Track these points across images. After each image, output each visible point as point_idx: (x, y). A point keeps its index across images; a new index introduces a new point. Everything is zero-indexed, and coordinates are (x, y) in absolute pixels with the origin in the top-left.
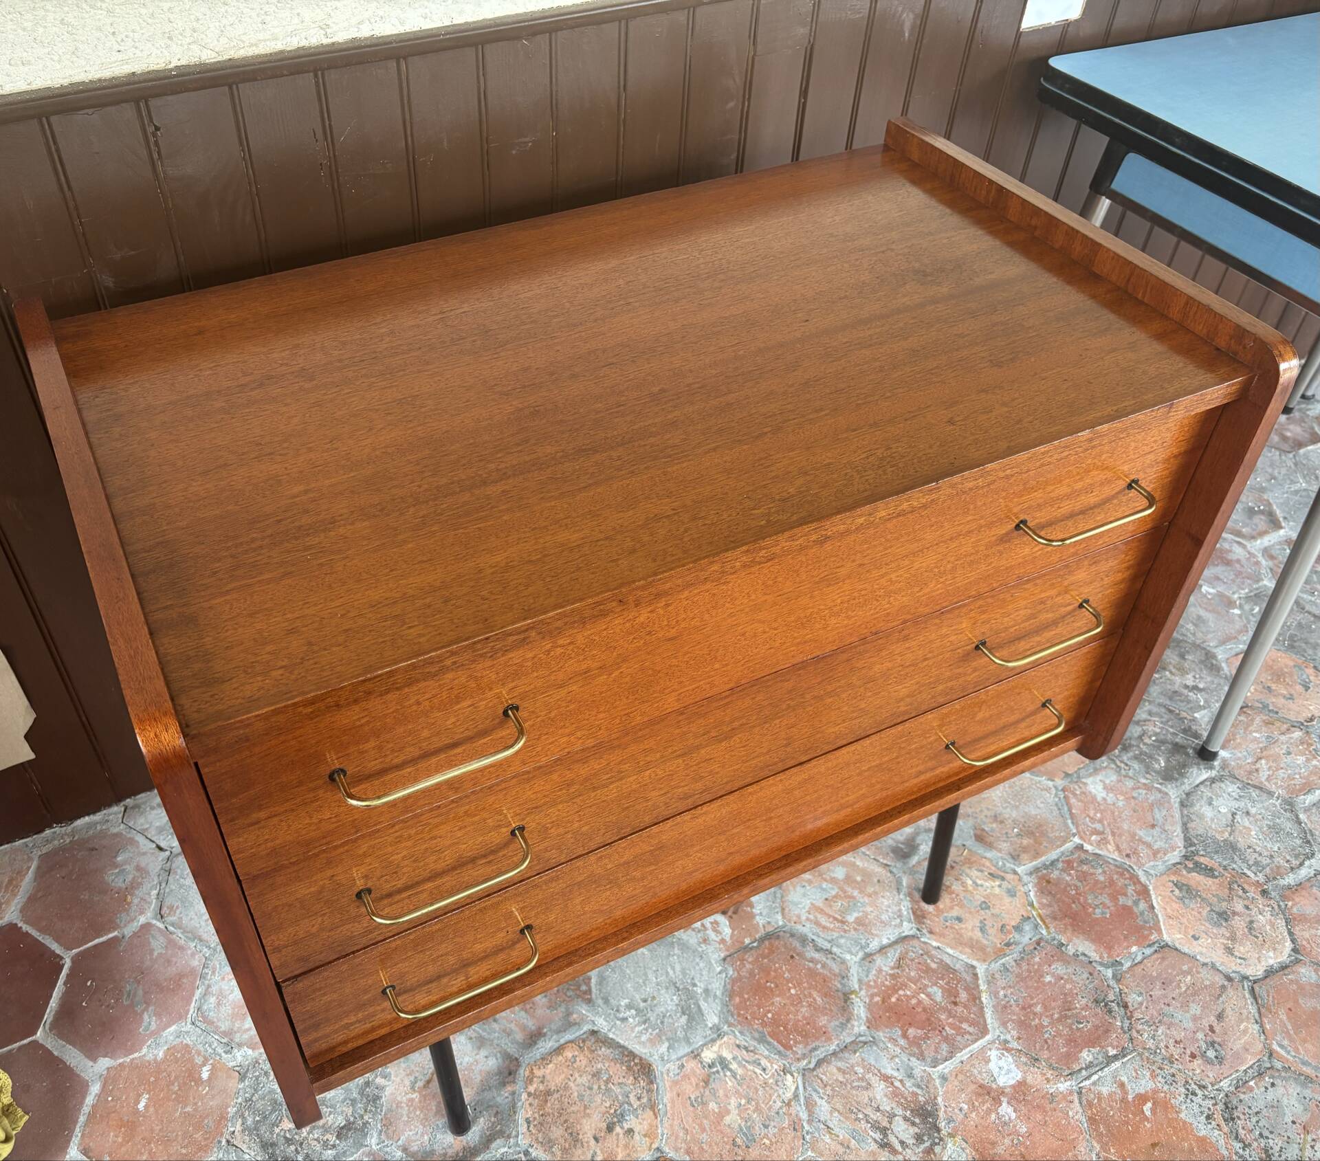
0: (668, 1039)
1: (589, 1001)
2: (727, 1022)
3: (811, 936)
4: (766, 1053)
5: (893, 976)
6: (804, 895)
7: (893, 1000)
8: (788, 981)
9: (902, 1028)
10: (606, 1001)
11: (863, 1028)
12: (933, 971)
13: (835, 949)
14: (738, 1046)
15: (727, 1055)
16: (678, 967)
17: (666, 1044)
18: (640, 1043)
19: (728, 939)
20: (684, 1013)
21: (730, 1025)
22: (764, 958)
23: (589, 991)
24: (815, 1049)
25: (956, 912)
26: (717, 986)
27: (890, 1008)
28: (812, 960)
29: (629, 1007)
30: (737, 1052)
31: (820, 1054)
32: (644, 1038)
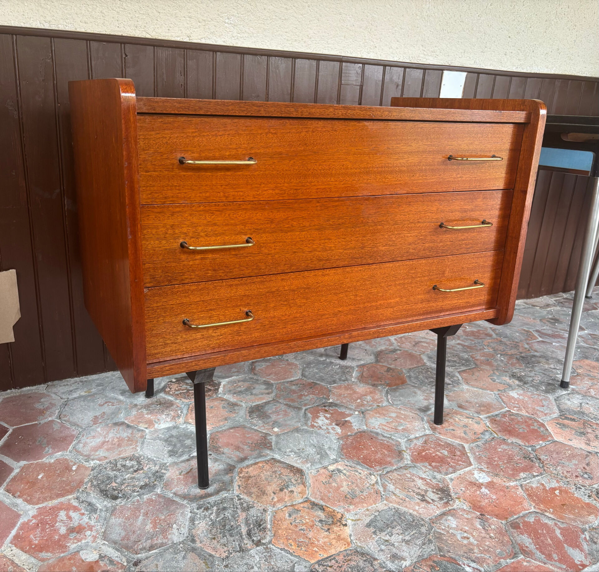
0: (311, 462)
1: (271, 449)
2: (340, 457)
3: (380, 433)
4: (361, 468)
5: (423, 446)
6: (377, 421)
7: (423, 454)
8: (370, 446)
9: (429, 463)
10: (279, 449)
11: (409, 462)
12: (442, 445)
13: (392, 437)
14: (347, 465)
15: (340, 467)
16: (315, 440)
17: (310, 464)
18: (296, 463)
19: (340, 433)
20: (318, 454)
21: (342, 458)
22: (358, 438)
23: (271, 446)
24: (386, 468)
25: (451, 428)
26: (335, 446)
27: (422, 456)
28: (382, 440)
29: (291, 452)
30: (345, 467)
31: (389, 469)
32: (298, 461)
